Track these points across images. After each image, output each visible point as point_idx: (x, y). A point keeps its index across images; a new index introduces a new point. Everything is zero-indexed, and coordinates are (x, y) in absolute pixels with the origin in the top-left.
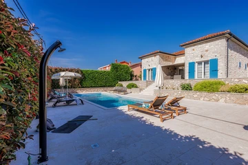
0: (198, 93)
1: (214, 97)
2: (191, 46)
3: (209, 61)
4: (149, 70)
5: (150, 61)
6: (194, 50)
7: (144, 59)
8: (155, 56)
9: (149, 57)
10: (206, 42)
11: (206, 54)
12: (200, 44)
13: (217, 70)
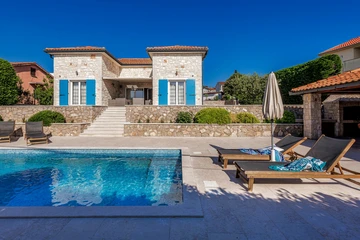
0: (207, 127)
1: (226, 131)
2: (162, 55)
3: (187, 81)
4: (75, 83)
5: (80, 63)
6: (165, 61)
7: (59, 56)
8: (92, 55)
9: (76, 55)
10: (182, 55)
11: (182, 70)
12: (174, 55)
13: (194, 95)
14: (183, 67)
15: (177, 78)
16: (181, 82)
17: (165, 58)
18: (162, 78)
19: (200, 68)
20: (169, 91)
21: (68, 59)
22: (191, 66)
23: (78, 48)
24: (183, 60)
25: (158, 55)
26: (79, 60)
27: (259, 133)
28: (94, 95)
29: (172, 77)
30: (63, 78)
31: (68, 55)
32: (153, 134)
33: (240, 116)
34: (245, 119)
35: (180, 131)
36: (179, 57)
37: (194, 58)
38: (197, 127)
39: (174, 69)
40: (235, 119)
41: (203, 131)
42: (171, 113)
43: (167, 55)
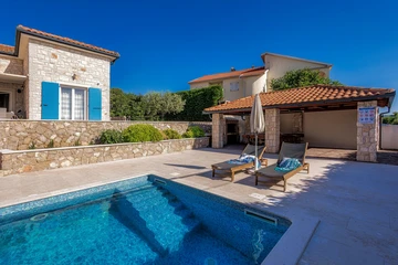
0: (140, 146)
1: (158, 148)
3: (89, 90)
6: (55, 56)
10: (82, 53)
11: (83, 75)
12: (70, 50)
13: (100, 109)
14: (83, 70)
15: (74, 83)
16: (79, 90)
17: (54, 51)
18: (48, 80)
20: (60, 101)
22: (96, 72)
24: (84, 61)
25: (40, 43)
27: (183, 148)
29: (65, 80)
32: (67, 163)
33: (167, 132)
34: (172, 136)
35: (109, 154)
37: (100, 62)
38: (129, 147)
39: (71, 70)
40: (164, 136)
41: (136, 151)
42: (87, 131)
43: (56, 47)
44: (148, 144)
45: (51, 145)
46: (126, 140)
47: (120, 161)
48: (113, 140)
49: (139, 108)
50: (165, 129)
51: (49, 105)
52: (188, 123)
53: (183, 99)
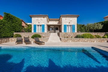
3: (72, 25)
4: (38, 26)
5: (40, 20)
6: (66, 19)
7: (34, 17)
8: (44, 17)
9: (39, 17)
11: (71, 22)
13: (75, 29)
14: (71, 21)
15: (69, 24)
16: (70, 26)
17: (66, 18)
18: (65, 24)
19: (76, 21)
20: (67, 28)
21: (36, 18)
22: (73, 21)
23: (40, 15)
24: (71, 19)
25: (64, 17)
26: (40, 19)
27: (103, 41)
28: (44, 29)
29: (68, 24)
30: (35, 24)
31: (36, 17)
32: (70, 41)
35: (79, 40)
36: (70, 18)
37: (75, 18)
38: (84, 39)
39: (69, 21)
40: (95, 37)
41: (86, 40)
42: (73, 35)
43: (66, 17)
44: (89, 39)
45: (67, 37)
46: (83, 37)
47: (81, 42)
48: (79, 37)
49: (83, 28)
50: (95, 35)
51: (65, 29)
52: (104, 33)
53: (102, 25)
